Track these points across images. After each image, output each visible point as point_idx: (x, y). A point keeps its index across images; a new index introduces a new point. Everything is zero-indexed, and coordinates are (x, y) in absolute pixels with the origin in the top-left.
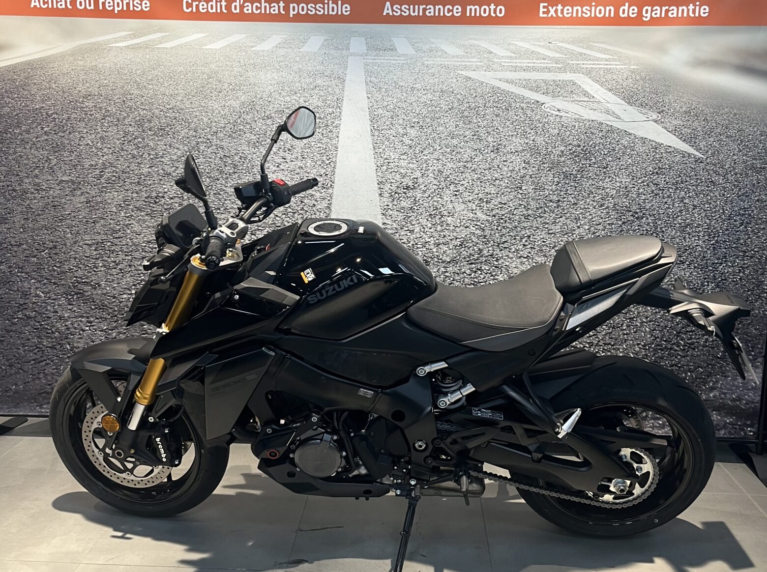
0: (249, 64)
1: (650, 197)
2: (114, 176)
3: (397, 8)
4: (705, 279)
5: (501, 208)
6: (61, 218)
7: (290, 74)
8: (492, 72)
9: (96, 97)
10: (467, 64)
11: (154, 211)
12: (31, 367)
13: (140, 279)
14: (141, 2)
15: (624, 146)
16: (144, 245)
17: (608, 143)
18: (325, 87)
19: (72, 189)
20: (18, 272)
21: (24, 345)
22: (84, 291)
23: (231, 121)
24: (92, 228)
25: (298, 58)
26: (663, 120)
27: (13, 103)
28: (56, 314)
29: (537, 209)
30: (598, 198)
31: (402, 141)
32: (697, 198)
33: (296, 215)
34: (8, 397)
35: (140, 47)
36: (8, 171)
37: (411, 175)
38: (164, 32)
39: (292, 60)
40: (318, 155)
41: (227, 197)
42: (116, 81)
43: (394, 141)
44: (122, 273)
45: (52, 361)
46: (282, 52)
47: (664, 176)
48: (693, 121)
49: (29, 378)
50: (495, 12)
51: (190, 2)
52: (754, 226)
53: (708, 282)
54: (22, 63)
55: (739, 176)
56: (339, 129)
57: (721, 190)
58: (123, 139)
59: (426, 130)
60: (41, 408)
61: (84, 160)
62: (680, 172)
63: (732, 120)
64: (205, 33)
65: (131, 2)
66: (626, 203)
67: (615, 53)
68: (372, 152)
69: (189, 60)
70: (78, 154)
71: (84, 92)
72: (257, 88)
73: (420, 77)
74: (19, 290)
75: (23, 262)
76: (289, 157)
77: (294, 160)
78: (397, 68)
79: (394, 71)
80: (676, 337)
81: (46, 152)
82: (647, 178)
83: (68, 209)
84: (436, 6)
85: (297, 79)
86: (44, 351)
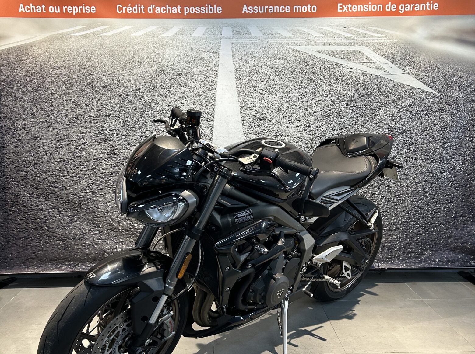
0: (159, 45)
1: (408, 119)
2: (74, 118)
3: (251, 8)
4: (442, 169)
5: (317, 129)
6: (40, 145)
7: (185, 51)
8: (310, 46)
9: (62, 68)
10: (295, 41)
11: (100, 139)
12: (21, 242)
13: (92, 183)
14: (90, 7)
15: (391, 89)
16: (95, 161)
17: (381, 88)
18: (207, 58)
19: (45, 127)
20: (12, 181)
21: (17, 228)
22: (55, 192)
23: (149, 81)
24: (60, 151)
25: (190, 40)
26: (413, 73)
27: (7, 73)
28: (38, 207)
29: (340, 129)
30: (376, 121)
31: (256, 90)
32: (436, 119)
34: (6, 262)
35: (90, 36)
36: (5, 116)
37: (262, 111)
38: (106, 26)
39: (186, 42)
40: (204, 101)
42: (75, 57)
43: (250, 90)
44: (80, 179)
45: (36, 238)
46: (180, 37)
47: (416, 107)
48: (432, 73)
49: (20, 249)
50: (311, 9)
51: (121, 6)
52: (470, 135)
53: (444, 171)
54: (13, 47)
55: (460, 105)
56: (217, 84)
57: (450, 114)
58: (79, 94)
59: (270, 83)
60: (28, 269)
61: (55, 108)
62: (425, 104)
63: (454, 72)
64: (131, 26)
65: (84, 7)
66: (394, 124)
67: (384, 33)
68: (237, 98)
69: (121, 43)
70: (51, 104)
71: (54, 65)
72: (164, 60)
73: (266, 50)
74: (13, 192)
75: (16, 174)
76: (185, 102)
77: (189, 104)
78: (252, 45)
79: (250, 47)
80: (426, 206)
81: (30, 104)
82: (405, 108)
83: (44, 140)
84: (275, 7)
85: (190, 53)
86: (30, 231)
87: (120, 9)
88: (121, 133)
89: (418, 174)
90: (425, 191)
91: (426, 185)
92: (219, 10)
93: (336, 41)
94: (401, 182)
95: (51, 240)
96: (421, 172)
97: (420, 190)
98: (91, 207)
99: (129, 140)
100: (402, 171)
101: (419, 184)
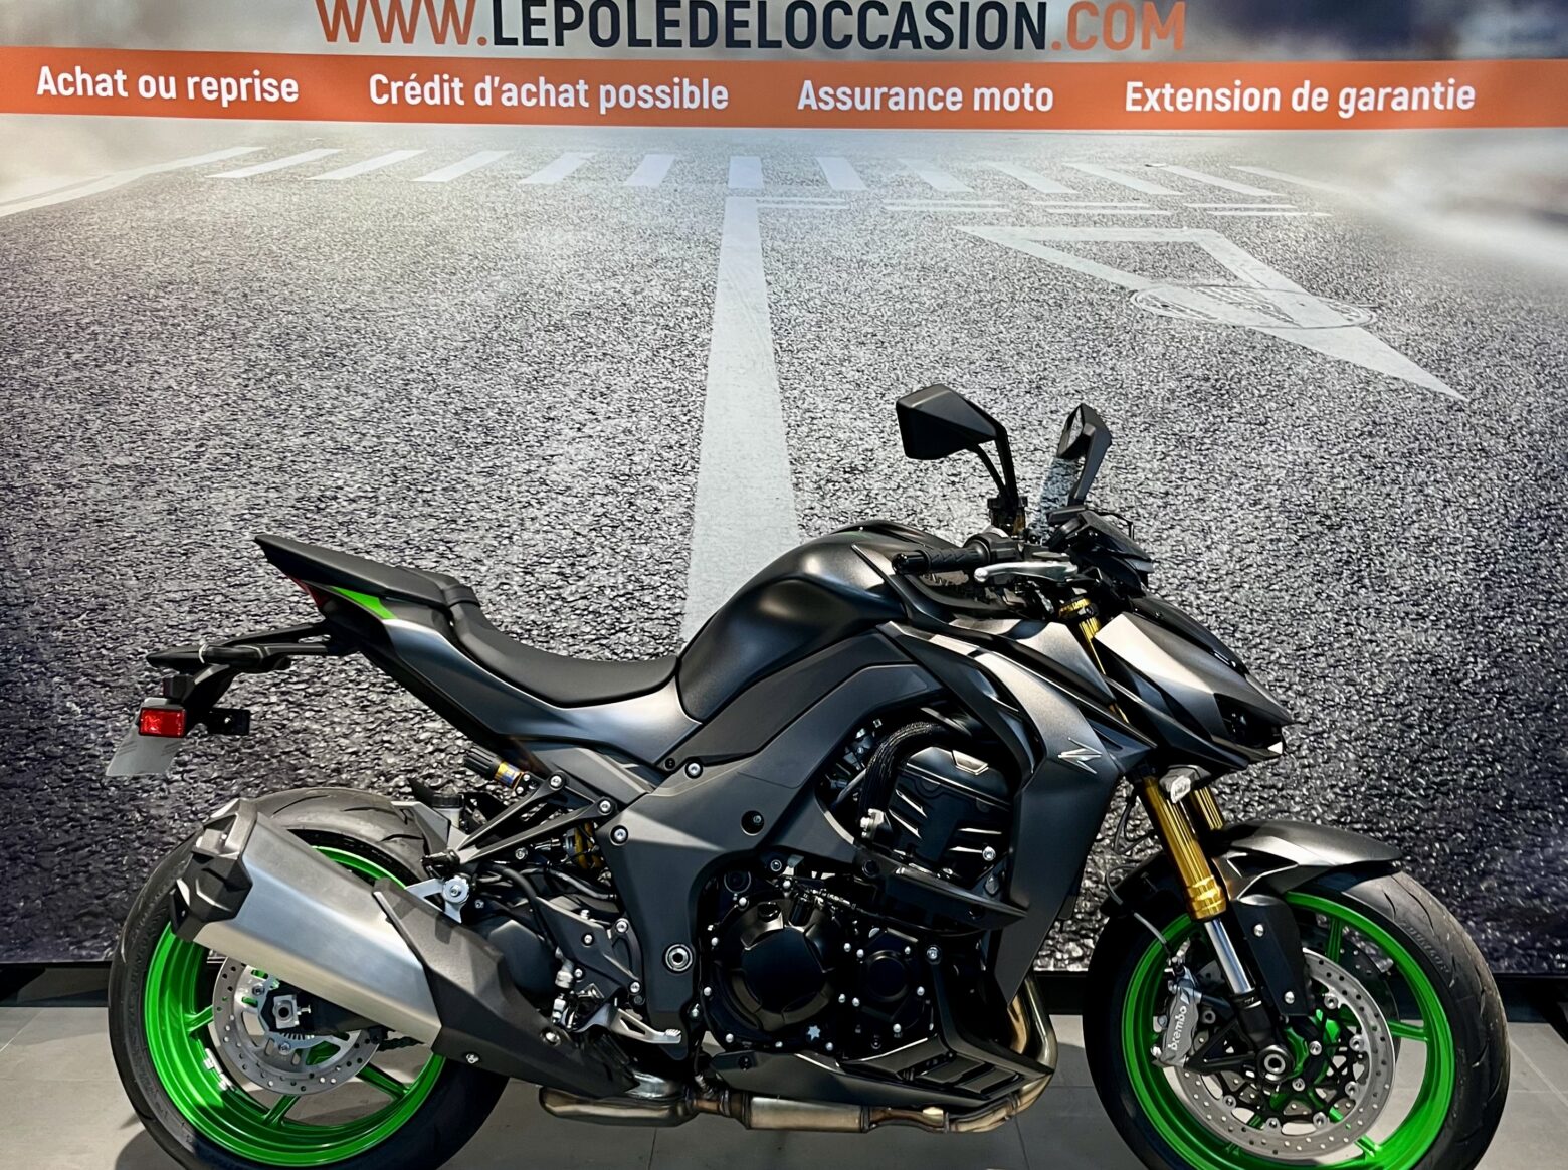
0: (513, 215)
1: (1356, 483)
2: (228, 455)
3: (827, 93)
4: (1469, 650)
5: (1046, 508)
6: (115, 545)
7: (603, 235)
8: (1028, 227)
9: (184, 287)
10: (976, 210)
11: (315, 528)
12: (57, 860)
13: (288, 671)
14: (280, 83)
15: (1302, 379)
16: (296, 599)
17: (1268, 373)
18: (676, 262)
19: (132, 485)
20: (24, 662)
21: (41, 815)
23: (479, 336)
24: (182, 566)
26: (1381, 324)
28: (110, 748)
30: (1248, 486)
31: (841, 373)
32: (1453, 483)
33: (619, 531)
34: (9, 925)
35: (279, 180)
37: (860, 443)
38: (331, 147)
39: (606, 206)
40: (665, 405)
41: (473, 495)
42: (228, 253)
43: (823, 373)
45: (104, 847)
46: (583, 187)
47: (1384, 440)
48: (1444, 326)
49: (54, 883)
50: (1033, 101)
51: (385, 81)
53: (1475, 656)
54: (21, 215)
55: (1537, 437)
56: (709, 350)
57: (1501, 468)
58: (245, 376)
59: (889, 350)
60: (79, 948)
61: (162, 422)
62: (1417, 432)
63: (1523, 322)
64: (420, 148)
65: (257, 82)
66: (1306, 497)
67: (1282, 186)
68: (778, 397)
69: (386, 206)
70: (148, 409)
71: (157, 277)
72: (531, 265)
73: (876, 238)
74: (27, 699)
75: (35, 640)
76: (602, 410)
78: (828, 220)
79: (822, 227)
80: (1409, 771)
81: (79, 406)
82: (1348, 445)
83: (127, 527)
84: (910, 90)
85: (617, 245)
86: (87, 825)
87: (383, 89)
88: (382, 509)
89: (1385, 667)
90: (1408, 721)
91: (1411, 703)
92: (719, 97)
93: (1115, 212)
94: (1327, 690)
95: (156, 855)
96: (1396, 659)
97: (1390, 721)
98: (284, 753)
99: (410, 531)
100: (1330, 653)
101: (1387, 698)
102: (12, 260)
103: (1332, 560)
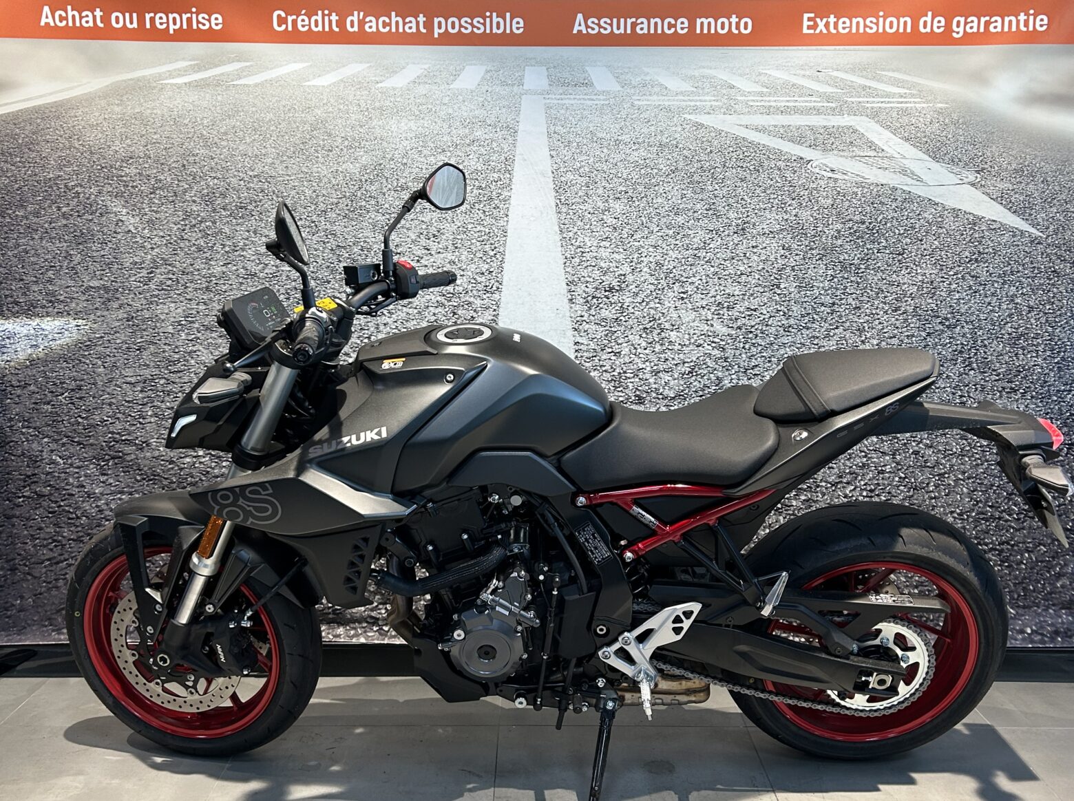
0: (373, 109)
1: (967, 295)
2: (170, 279)
3: (593, 22)
4: (1047, 414)
5: (749, 316)
7: (436, 122)
8: (735, 115)
9: (141, 160)
10: (698, 104)
12: (44, 570)
14: (210, 17)
15: (928, 222)
17: (905, 217)
18: (487, 142)
19: (102, 300)
20: (23, 427)
21: (33, 538)
22: (124, 454)
23: (348, 194)
24: (136, 358)
25: (447, 98)
26: (983, 183)
27: (12, 171)
28: (83, 489)
29: (803, 316)
30: (891, 298)
31: (602, 220)
32: (1035, 295)
34: (9, 617)
35: (209, 85)
36: (6, 273)
37: (616, 270)
38: (244, 61)
39: (438, 102)
40: (478, 244)
42: (172, 136)
43: (590, 220)
46: (422, 90)
47: (986, 264)
48: (1028, 184)
49: (41, 587)
50: (738, 27)
51: (283, 15)
54: (27, 110)
56: (509, 204)
57: (1069, 284)
58: (182, 223)
59: (637, 203)
60: (58, 634)
61: (124, 256)
62: (1009, 258)
64: (307, 62)
65: (194, 16)
67: (914, 85)
68: (558, 237)
69: (283, 103)
70: (114, 247)
71: (122, 153)
72: (385, 145)
73: (628, 124)
74: (24, 454)
75: (31, 411)
76: (434, 247)
77: (441, 251)
78: (594, 111)
79: (589, 116)
80: (1006, 501)
81: (65, 244)
82: (961, 268)
83: (98, 330)
84: (652, 20)
85: (446, 130)
86: (65, 545)
87: (282, 21)
92: (517, 26)
93: (797, 104)
97: (992, 465)
101: (990, 449)
102: (20, 141)
103: (950, 350)
